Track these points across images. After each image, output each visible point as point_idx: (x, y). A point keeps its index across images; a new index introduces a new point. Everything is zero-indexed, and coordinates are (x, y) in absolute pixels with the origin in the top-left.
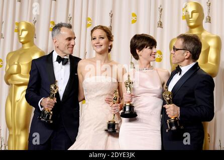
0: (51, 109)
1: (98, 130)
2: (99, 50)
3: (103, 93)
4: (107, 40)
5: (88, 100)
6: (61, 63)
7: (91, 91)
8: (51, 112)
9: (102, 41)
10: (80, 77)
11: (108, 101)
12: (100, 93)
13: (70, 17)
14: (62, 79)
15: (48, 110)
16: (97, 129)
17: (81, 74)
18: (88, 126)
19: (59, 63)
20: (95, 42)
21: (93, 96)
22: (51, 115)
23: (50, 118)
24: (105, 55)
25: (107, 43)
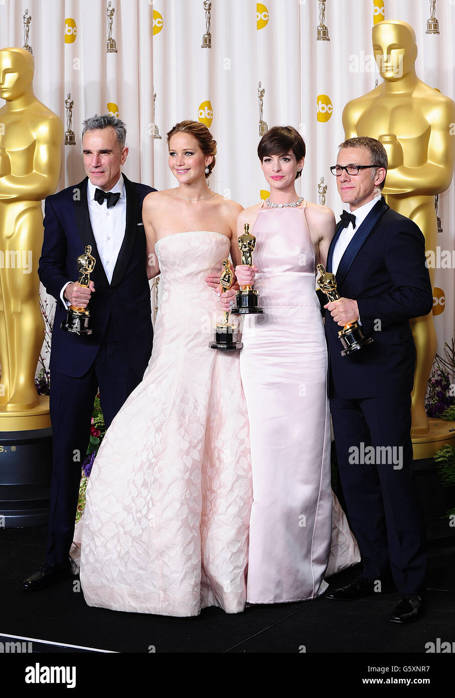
0: (85, 306)
1: (196, 346)
2: (185, 178)
3: (201, 268)
4: (202, 155)
5: (169, 282)
6: (105, 203)
7: (173, 264)
8: (87, 313)
9: (190, 161)
10: (149, 230)
11: (212, 282)
12: (193, 267)
13: (110, 9)
14: (109, 238)
15: (80, 309)
16: (191, 344)
17: (151, 223)
18: (173, 340)
19: (101, 203)
20: (174, 161)
21: (179, 275)
22: (87, 320)
23: (86, 325)
24: (199, 185)
25: (201, 163)
